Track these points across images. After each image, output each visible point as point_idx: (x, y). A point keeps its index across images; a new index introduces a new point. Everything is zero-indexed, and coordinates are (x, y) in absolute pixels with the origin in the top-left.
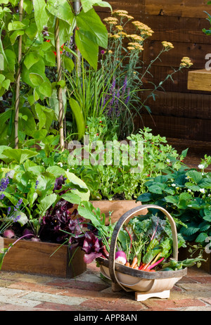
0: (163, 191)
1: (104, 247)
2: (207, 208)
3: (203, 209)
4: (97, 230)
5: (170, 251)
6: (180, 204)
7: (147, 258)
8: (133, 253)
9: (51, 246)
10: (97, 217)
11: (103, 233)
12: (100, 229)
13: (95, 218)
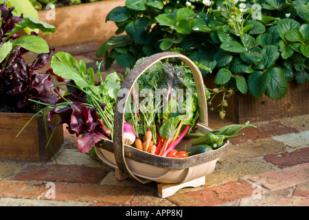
0: (146, 5)
1: (101, 120)
2: (221, 30)
3: (216, 33)
4: (85, 94)
5: (195, 113)
6: (180, 26)
7: (165, 130)
8: (142, 122)
9: (12, 118)
10: (81, 74)
11: (94, 98)
12: (88, 93)
13: (78, 75)
